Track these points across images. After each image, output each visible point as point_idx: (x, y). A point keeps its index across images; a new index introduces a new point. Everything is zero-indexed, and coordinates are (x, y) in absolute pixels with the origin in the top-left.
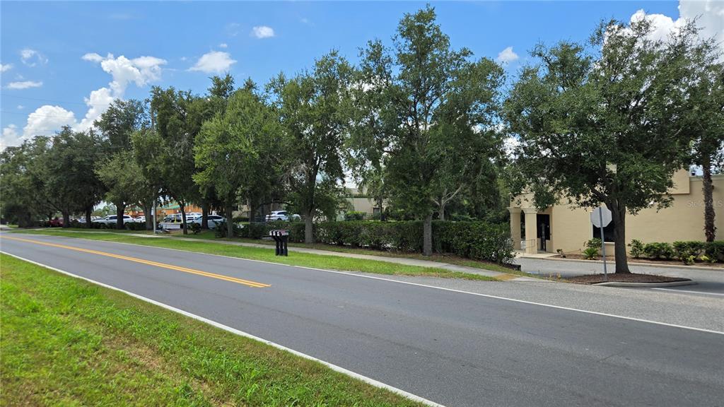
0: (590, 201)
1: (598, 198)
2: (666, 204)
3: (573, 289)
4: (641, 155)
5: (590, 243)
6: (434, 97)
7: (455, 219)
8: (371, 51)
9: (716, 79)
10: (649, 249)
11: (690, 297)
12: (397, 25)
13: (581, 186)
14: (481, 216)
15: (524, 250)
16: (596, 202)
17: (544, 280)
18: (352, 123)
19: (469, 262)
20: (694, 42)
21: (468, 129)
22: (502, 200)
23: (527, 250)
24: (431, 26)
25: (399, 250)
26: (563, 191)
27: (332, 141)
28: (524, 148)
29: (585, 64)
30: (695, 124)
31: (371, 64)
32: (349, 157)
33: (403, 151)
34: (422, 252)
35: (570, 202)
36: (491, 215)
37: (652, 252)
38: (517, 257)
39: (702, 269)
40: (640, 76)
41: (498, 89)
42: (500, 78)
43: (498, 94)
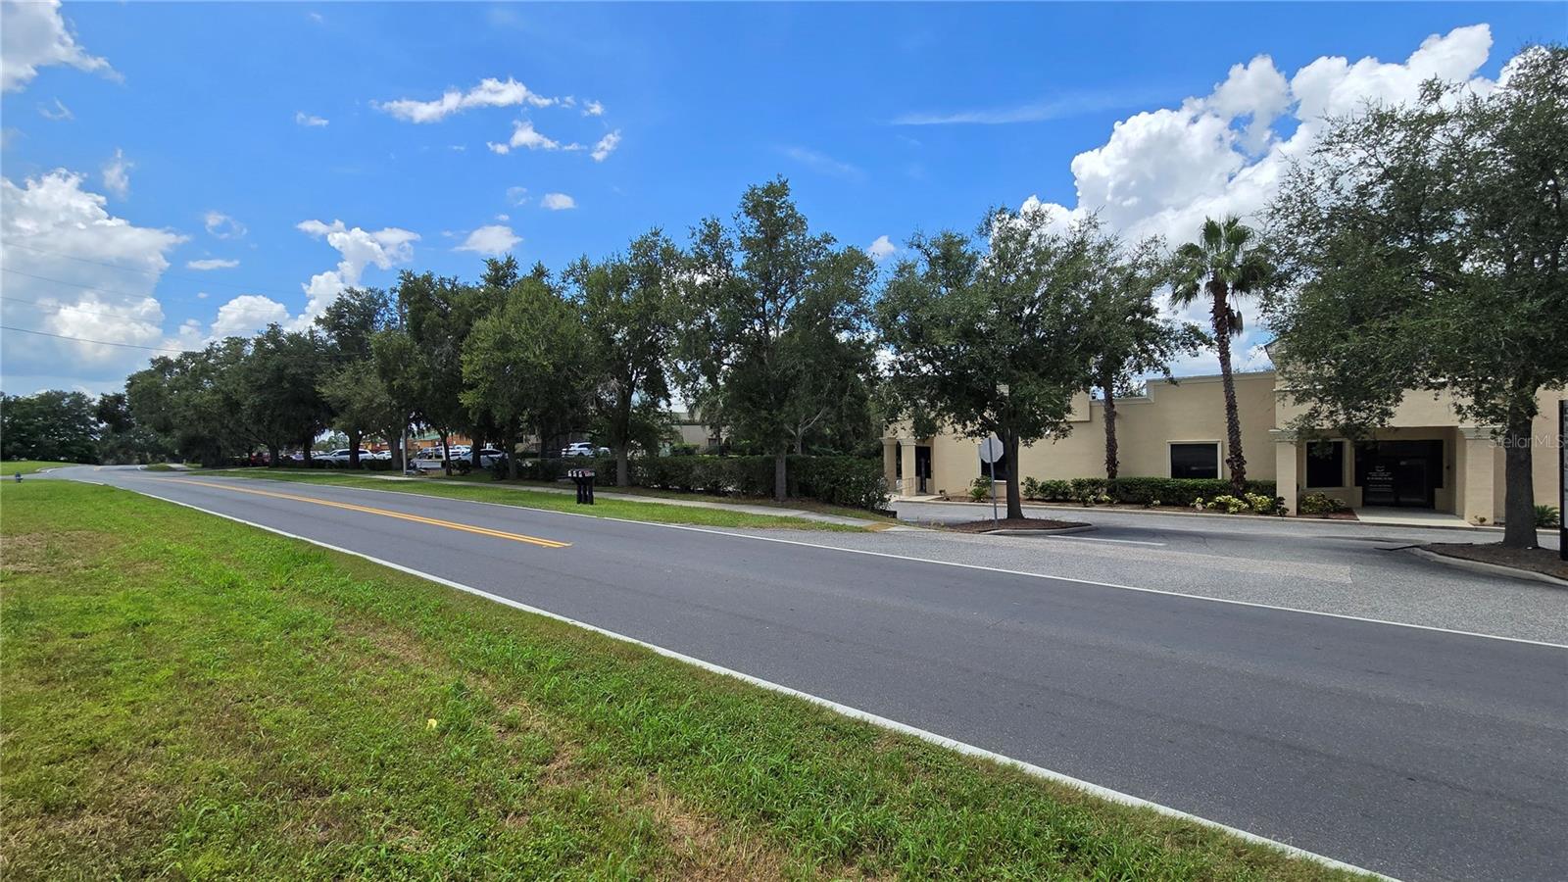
0: (978, 429)
1: (987, 426)
2: (1064, 433)
3: (958, 540)
4: (1036, 375)
5: (978, 481)
6: (788, 295)
7: (815, 453)
8: (706, 232)
9: (1119, 283)
10: (1045, 488)
11: (1089, 545)
12: (740, 200)
13: (968, 411)
14: (847, 449)
15: (900, 492)
16: (985, 432)
17: (923, 530)
18: (681, 326)
19: (833, 509)
20: (1095, 238)
21: (832, 337)
22: (874, 428)
23: (904, 492)
24: (784, 203)
25: (744, 494)
26: (946, 418)
27: (654, 349)
28: (901, 363)
29: (972, 260)
30: (1096, 337)
31: (707, 248)
32: (676, 372)
33: (748, 364)
34: (774, 496)
35: (955, 431)
36: (860, 448)
37: (1048, 492)
38: (892, 501)
39: (1102, 511)
40: (1035, 277)
41: (869, 288)
42: (871, 273)
43: (868, 293)
